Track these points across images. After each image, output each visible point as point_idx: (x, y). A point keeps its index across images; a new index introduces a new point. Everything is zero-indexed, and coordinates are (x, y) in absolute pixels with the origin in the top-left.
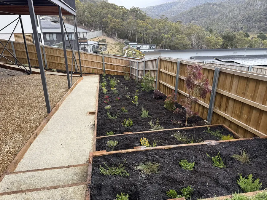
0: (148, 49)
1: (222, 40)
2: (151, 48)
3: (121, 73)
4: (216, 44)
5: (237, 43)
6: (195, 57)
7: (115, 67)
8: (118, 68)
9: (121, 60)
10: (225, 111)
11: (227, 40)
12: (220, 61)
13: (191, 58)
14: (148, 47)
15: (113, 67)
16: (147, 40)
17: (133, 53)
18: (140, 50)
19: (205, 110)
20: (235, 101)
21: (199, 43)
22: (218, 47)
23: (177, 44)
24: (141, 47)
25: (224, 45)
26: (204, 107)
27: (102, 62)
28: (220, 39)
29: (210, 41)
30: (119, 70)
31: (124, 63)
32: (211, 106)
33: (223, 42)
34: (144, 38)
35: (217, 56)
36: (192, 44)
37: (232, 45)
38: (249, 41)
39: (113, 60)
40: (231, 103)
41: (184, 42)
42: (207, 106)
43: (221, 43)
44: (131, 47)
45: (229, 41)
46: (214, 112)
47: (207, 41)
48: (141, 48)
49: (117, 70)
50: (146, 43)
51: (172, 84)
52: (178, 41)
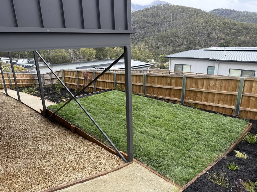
0: (26, 63)
1: (95, 51)
2: (30, 62)
3: (26, 85)
4: (91, 55)
5: (107, 52)
6: (79, 67)
7: (20, 80)
8: (23, 81)
9: (24, 75)
10: (100, 86)
11: (99, 50)
12: (96, 68)
13: (76, 68)
14: (25, 61)
15: (18, 81)
16: (23, 54)
17: (10, 69)
18: (18, 64)
19: (93, 89)
20: (102, 82)
21: (76, 54)
22: (93, 57)
23: (56, 56)
24: (17, 61)
25: (97, 55)
26: (92, 88)
27: (8, 78)
28: (93, 50)
29: (85, 52)
30: (24, 83)
31: (27, 77)
32: (95, 86)
33: (96, 52)
34: (19, 53)
35: (94, 66)
36: (70, 56)
37: (103, 55)
38: (115, 51)
39: (18, 76)
40: (101, 83)
41: (63, 54)
42: (93, 87)
43: (95, 54)
44: (5, 62)
45: (100, 51)
46: (96, 88)
47: (83, 53)
48: (17, 63)
49: (22, 83)
50: (22, 57)
51: (74, 82)
52: (56, 54)
